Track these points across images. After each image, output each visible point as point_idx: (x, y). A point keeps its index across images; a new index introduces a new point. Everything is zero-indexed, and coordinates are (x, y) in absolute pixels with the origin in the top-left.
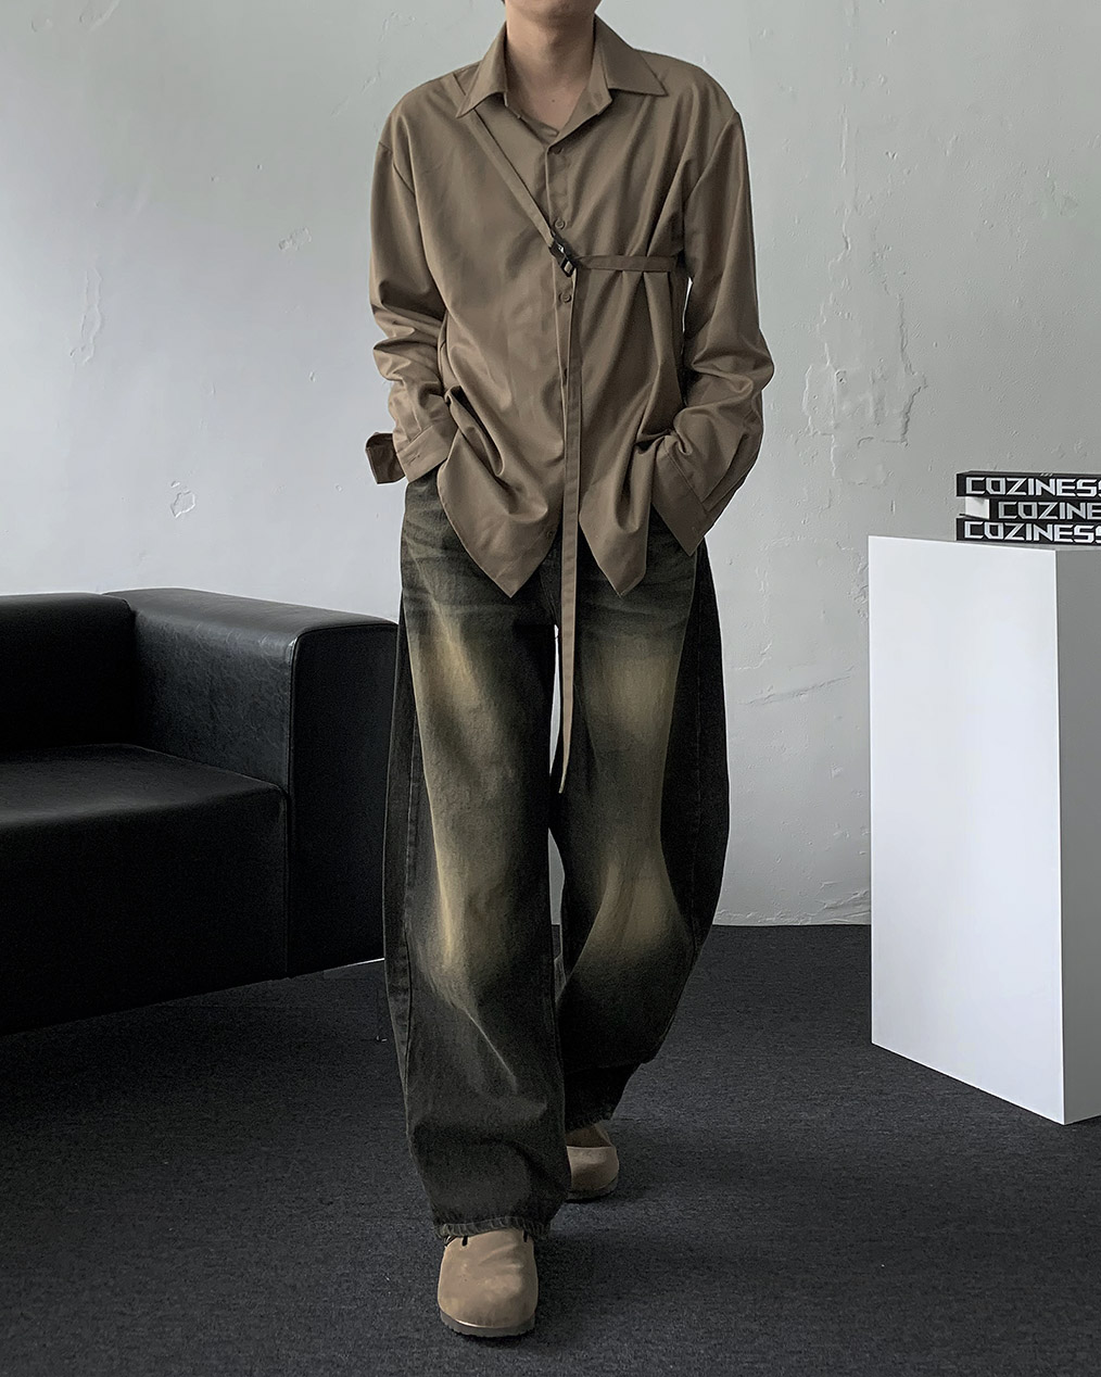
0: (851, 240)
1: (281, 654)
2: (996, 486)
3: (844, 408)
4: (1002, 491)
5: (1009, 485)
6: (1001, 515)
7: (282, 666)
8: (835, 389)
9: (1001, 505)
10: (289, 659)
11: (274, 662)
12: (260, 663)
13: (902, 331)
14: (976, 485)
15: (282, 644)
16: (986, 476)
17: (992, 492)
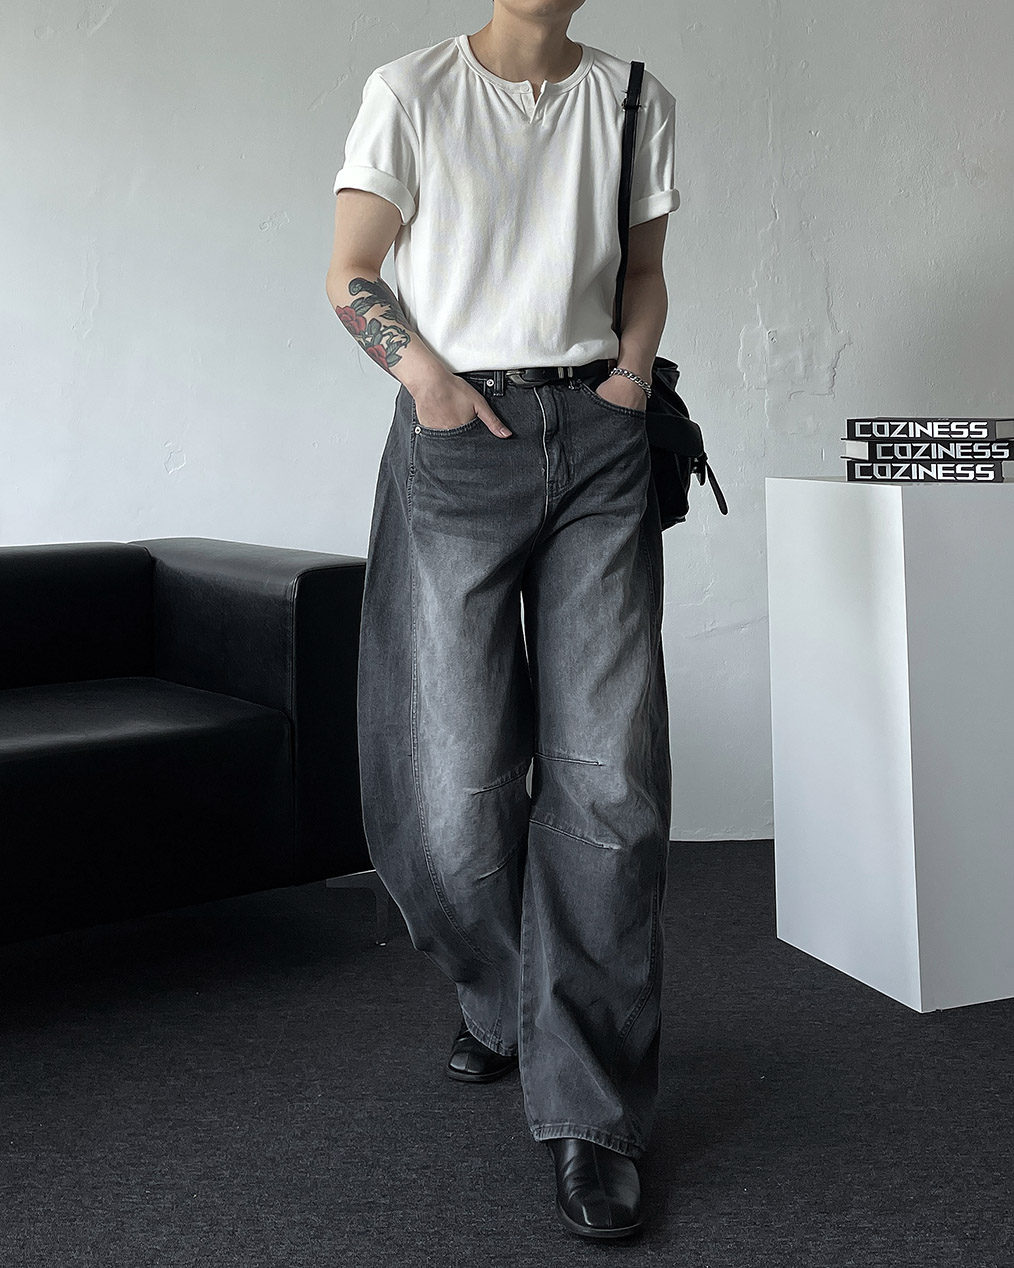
0: (779, 211)
1: (282, 593)
3: (776, 364)
4: (887, 435)
5: (892, 429)
7: (285, 602)
8: (767, 347)
10: (292, 596)
11: (276, 601)
12: (266, 602)
13: (827, 292)
14: (864, 429)
15: (284, 582)
16: (872, 421)
17: (878, 435)
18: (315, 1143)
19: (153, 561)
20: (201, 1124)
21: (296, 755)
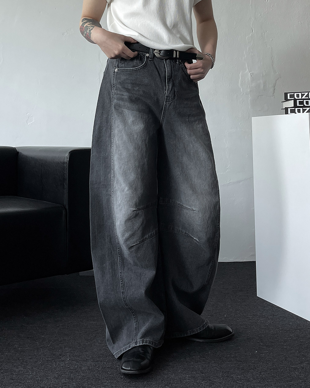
0: (254, 30)
1: (64, 159)
2: (298, 96)
3: (253, 85)
4: (300, 98)
5: (302, 95)
7: (64, 163)
8: (250, 79)
10: (67, 160)
13: (272, 59)
14: (291, 96)
16: (294, 93)
17: (296, 98)
21: (68, 222)
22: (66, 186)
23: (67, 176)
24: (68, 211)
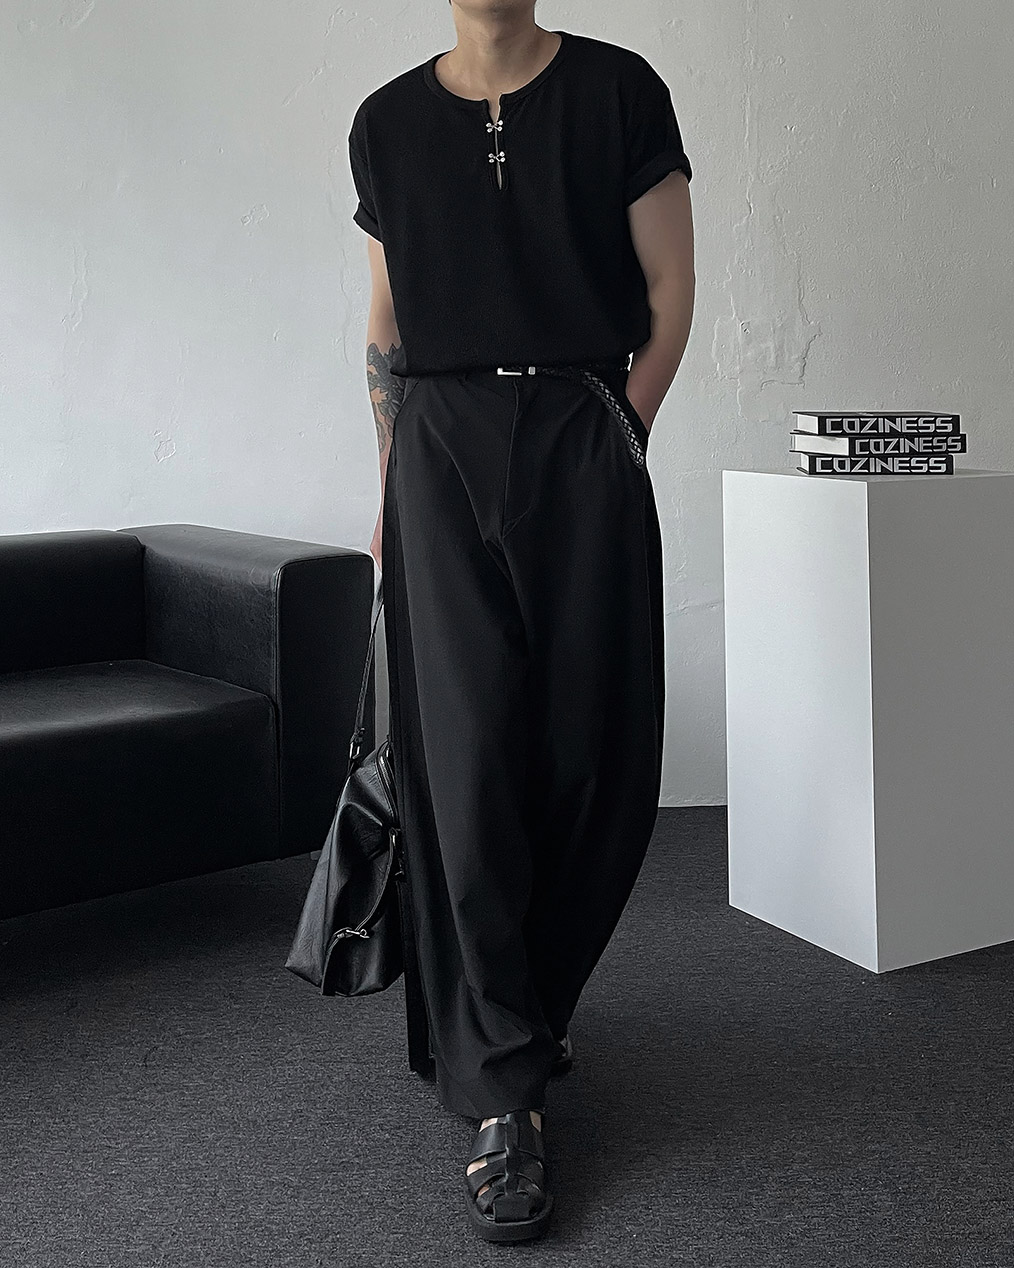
1: (266, 582)
2: (851, 425)
3: (748, 355)
4: (857, 430)
5: (863, 425)
6: (858, 452)
7: (269, 593)
8: (740, 339)
9: (858, 442)
10: (275, 586)
11: (260, 590)
12: (251, 591)
14: (835, 426)
15: (267, 573)
16: (843, 417)
17: (848, 431)
18: (295, 1106)
19: (143, 548)
20: (188, 1088)
21: (281, 738)
22: (275, 650)
23: (275, 626)
24: (280, 707)
